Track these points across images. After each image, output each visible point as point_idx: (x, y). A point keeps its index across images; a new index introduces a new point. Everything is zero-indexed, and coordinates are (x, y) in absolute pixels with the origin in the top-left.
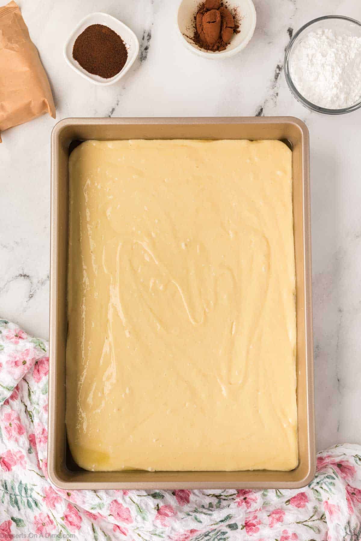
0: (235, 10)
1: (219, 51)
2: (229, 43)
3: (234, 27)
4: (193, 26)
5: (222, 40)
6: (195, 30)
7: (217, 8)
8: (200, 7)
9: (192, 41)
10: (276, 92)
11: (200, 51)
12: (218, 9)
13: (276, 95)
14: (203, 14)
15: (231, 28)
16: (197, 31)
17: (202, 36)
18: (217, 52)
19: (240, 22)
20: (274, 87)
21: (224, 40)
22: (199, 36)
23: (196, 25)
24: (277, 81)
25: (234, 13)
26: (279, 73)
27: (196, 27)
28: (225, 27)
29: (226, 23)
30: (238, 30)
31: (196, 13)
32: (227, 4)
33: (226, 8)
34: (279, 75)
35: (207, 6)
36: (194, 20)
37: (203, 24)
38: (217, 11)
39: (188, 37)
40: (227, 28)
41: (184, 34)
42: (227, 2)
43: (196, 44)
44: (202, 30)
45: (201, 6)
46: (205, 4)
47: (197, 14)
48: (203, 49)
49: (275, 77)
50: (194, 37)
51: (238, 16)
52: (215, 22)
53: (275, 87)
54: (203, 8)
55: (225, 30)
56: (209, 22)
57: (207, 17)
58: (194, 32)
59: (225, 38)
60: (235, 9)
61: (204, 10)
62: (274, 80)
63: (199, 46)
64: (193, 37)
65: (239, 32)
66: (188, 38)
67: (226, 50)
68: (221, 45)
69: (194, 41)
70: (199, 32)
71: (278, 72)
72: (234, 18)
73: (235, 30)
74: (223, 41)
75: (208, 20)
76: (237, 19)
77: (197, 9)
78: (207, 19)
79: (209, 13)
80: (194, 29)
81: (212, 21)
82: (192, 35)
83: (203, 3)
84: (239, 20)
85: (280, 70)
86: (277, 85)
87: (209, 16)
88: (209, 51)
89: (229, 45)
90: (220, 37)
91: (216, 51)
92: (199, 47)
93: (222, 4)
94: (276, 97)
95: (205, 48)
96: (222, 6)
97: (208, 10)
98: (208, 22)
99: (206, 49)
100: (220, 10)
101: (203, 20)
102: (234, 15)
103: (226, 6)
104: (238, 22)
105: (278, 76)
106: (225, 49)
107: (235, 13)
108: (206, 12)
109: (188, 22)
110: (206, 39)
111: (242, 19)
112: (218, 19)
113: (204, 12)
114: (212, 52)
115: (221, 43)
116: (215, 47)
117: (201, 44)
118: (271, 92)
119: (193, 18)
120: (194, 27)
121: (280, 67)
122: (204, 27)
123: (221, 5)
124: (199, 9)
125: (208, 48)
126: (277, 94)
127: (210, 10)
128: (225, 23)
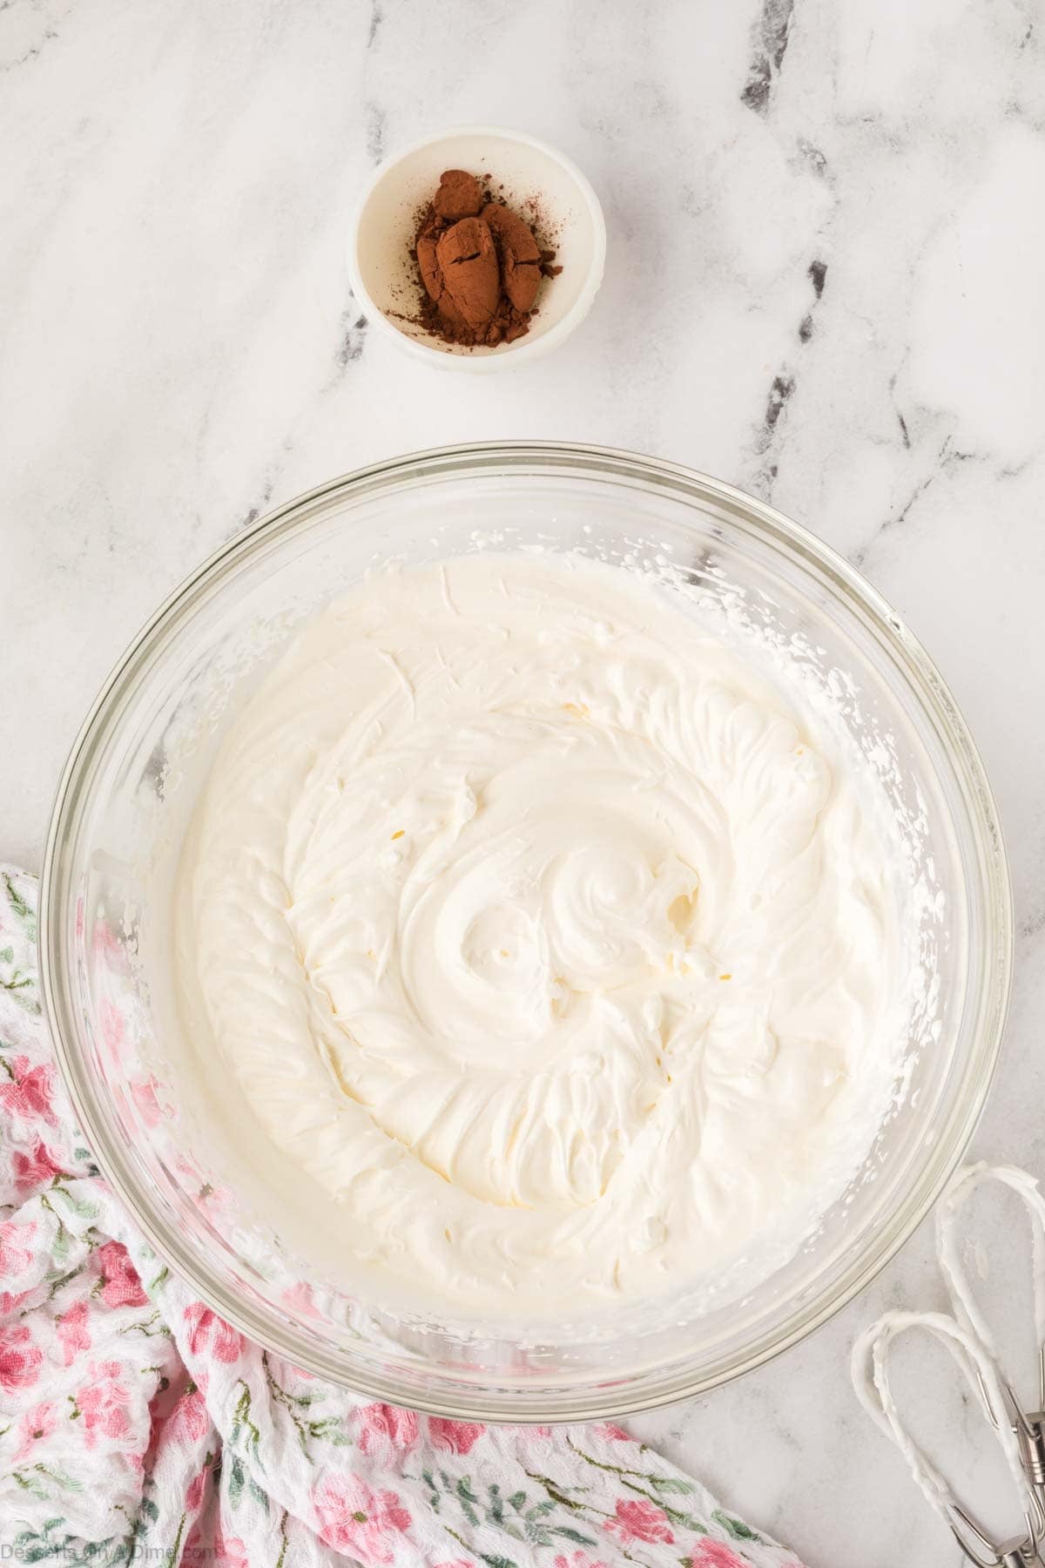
0: (532, 206)
1: (510, 341)
2: (535, 312)
3: (539, 260)
4: (411, 280)
5: (510, 306)
6: (421, 290)
7: (476, 210)
8: (422, 217)
9: (418, 329)
10: (769, 465)
11: (448, 355)
12: (479, 214)
13: (770, 473)
14: (434, 237)
15: (531, 263)
16: (427, 294)
17: (445, 307)
18: (503, 346)
19: (556, 240)
20: (763, 447)
21: (516, 307)
22: (437, 306)
23: (419, 274)
24: (774, 429)
25: (529, 215)
26: (781, 405)
27: (420, 283)
28: (511, 265)
29: (514, 252)
30: (555, 264)
31: (414, 238)
32: (505, 194)
33: (504, 204)
34: (782, 410)
35: (443, 210)
36: (411, 262)
37: (442, 269)
38: (477, 221)
39: (402, 317)
40: (519, 267)
41: (388, 313)
42: (502, 187)
43: (432, 334)
44: (443, 288)
45: (423, 214)
46: (437, 207)
47: (417, 240)
48: (456, 347)
49: (767, 416)
50: (422, 314)
51: (545, 221)
52: (478, 254)
53: (768, 447)
54: (431, 218)
55: (513, 274)
56: (460, 260)
57: (449, 245)
58: (421, 299)
59: (518, 298)
60: (533, 201)
61: (436, 224)
62: (766, 425)
63: (442, 339)
64: (417, 313)
65: (559, 270)
66: (405, 322)
67: (528, 335)
68: (510, 323)
69: (424, 325)
70: (435, 296)
71: (777, 399)
72: (534, 229)
73: (546, 266)
74: (513, 307)
75: (456, 253)
76: (543, 231)
77: (413, 226)
78: (450, 252)
79: (452, 231)
80: (417, 287)
81: (469, 254)
82: (415, 309)
83: (431, 205)
84: (551, 235)
85: (783, 395)
86: (775, 441)
87: (455, 240)
88: (477, 349)
89: (534, 318)
90: (504, 298)
91: (499, 343)
92: (442, 342)
93: (488, 194)
94: (772, 478)
95: (464, 339)
96: (490, 202)
97: (448, 222)
98: (454, 262)
99: (467, 344)
100: (483, 215)
101: (439, 257)
102: (532, 223)
103: (502, 198)
104: (548, 240)
105: (776, 413)
106: (526, 331)
107: (535, 213)
108: (444, 228)
109: (394, 272)
110: (460, 313)
111: (559, 229)
112: (487, 245)
113: (437, 232)
114: (486, 349)
115: (508, 317)
116: (495, 332)
117: (448, 332)
118: (756, 464)
119: (408, 255)
120: (415, 283)
121: (786, 383)
122: (447, 276)
123: (485, 200)
124: (419, 223)
125: (471, 340)
126: (774, 470)
127: (454, 222)
128: (509, 252)
